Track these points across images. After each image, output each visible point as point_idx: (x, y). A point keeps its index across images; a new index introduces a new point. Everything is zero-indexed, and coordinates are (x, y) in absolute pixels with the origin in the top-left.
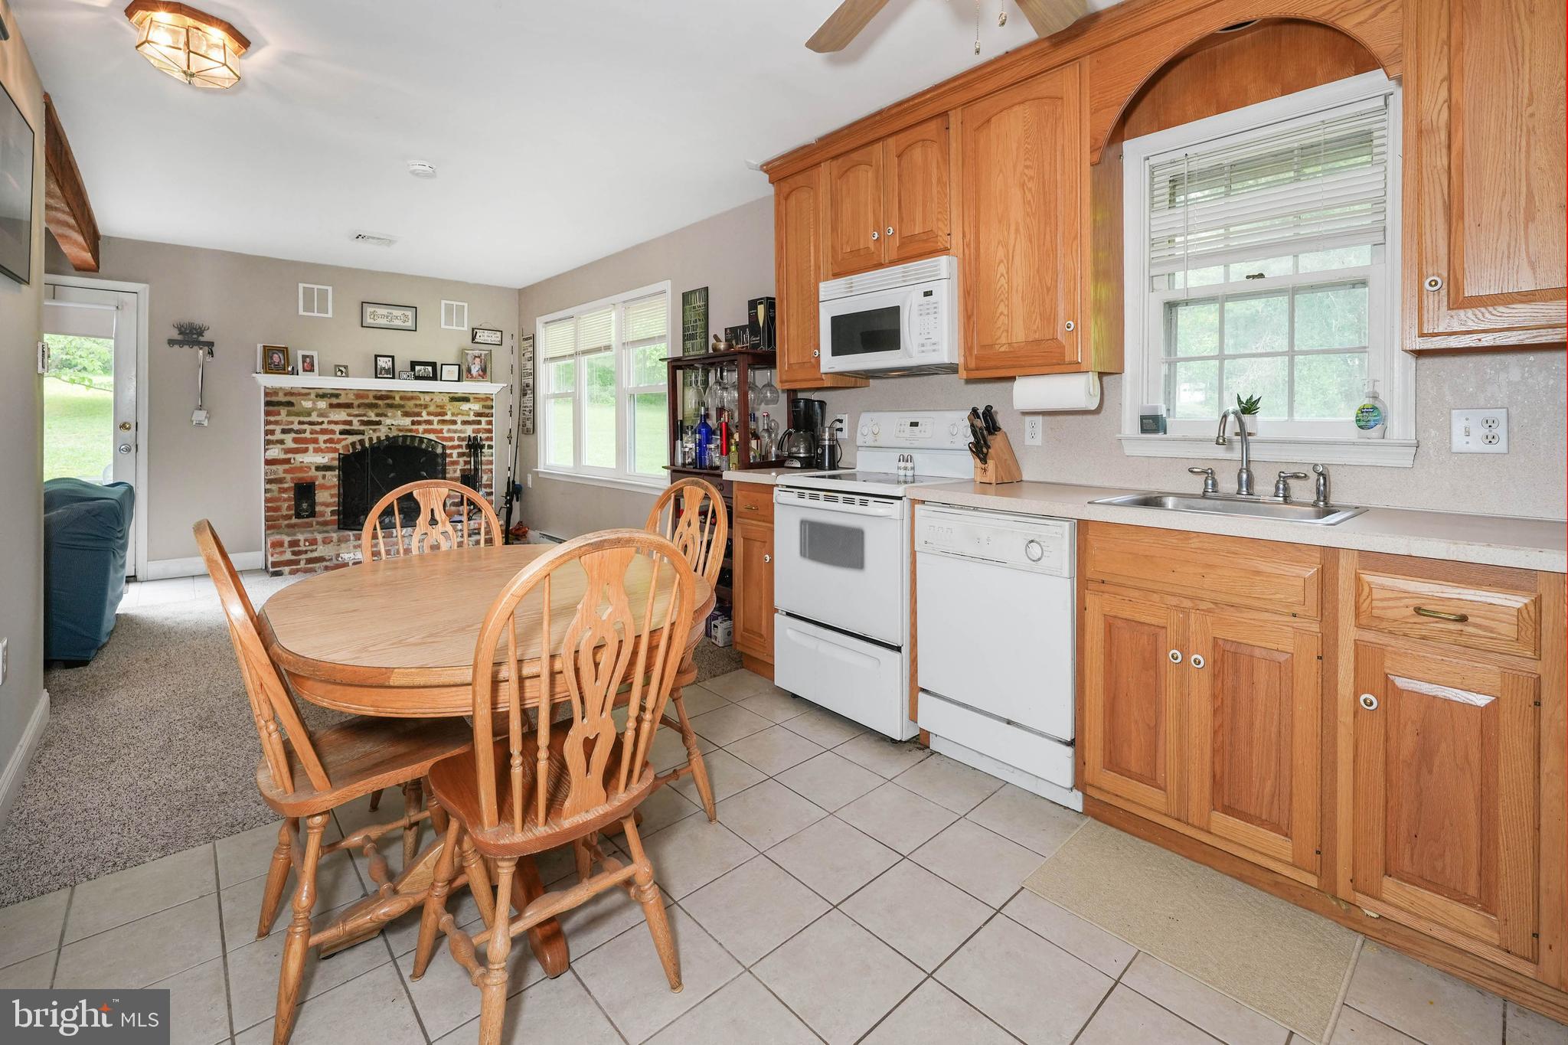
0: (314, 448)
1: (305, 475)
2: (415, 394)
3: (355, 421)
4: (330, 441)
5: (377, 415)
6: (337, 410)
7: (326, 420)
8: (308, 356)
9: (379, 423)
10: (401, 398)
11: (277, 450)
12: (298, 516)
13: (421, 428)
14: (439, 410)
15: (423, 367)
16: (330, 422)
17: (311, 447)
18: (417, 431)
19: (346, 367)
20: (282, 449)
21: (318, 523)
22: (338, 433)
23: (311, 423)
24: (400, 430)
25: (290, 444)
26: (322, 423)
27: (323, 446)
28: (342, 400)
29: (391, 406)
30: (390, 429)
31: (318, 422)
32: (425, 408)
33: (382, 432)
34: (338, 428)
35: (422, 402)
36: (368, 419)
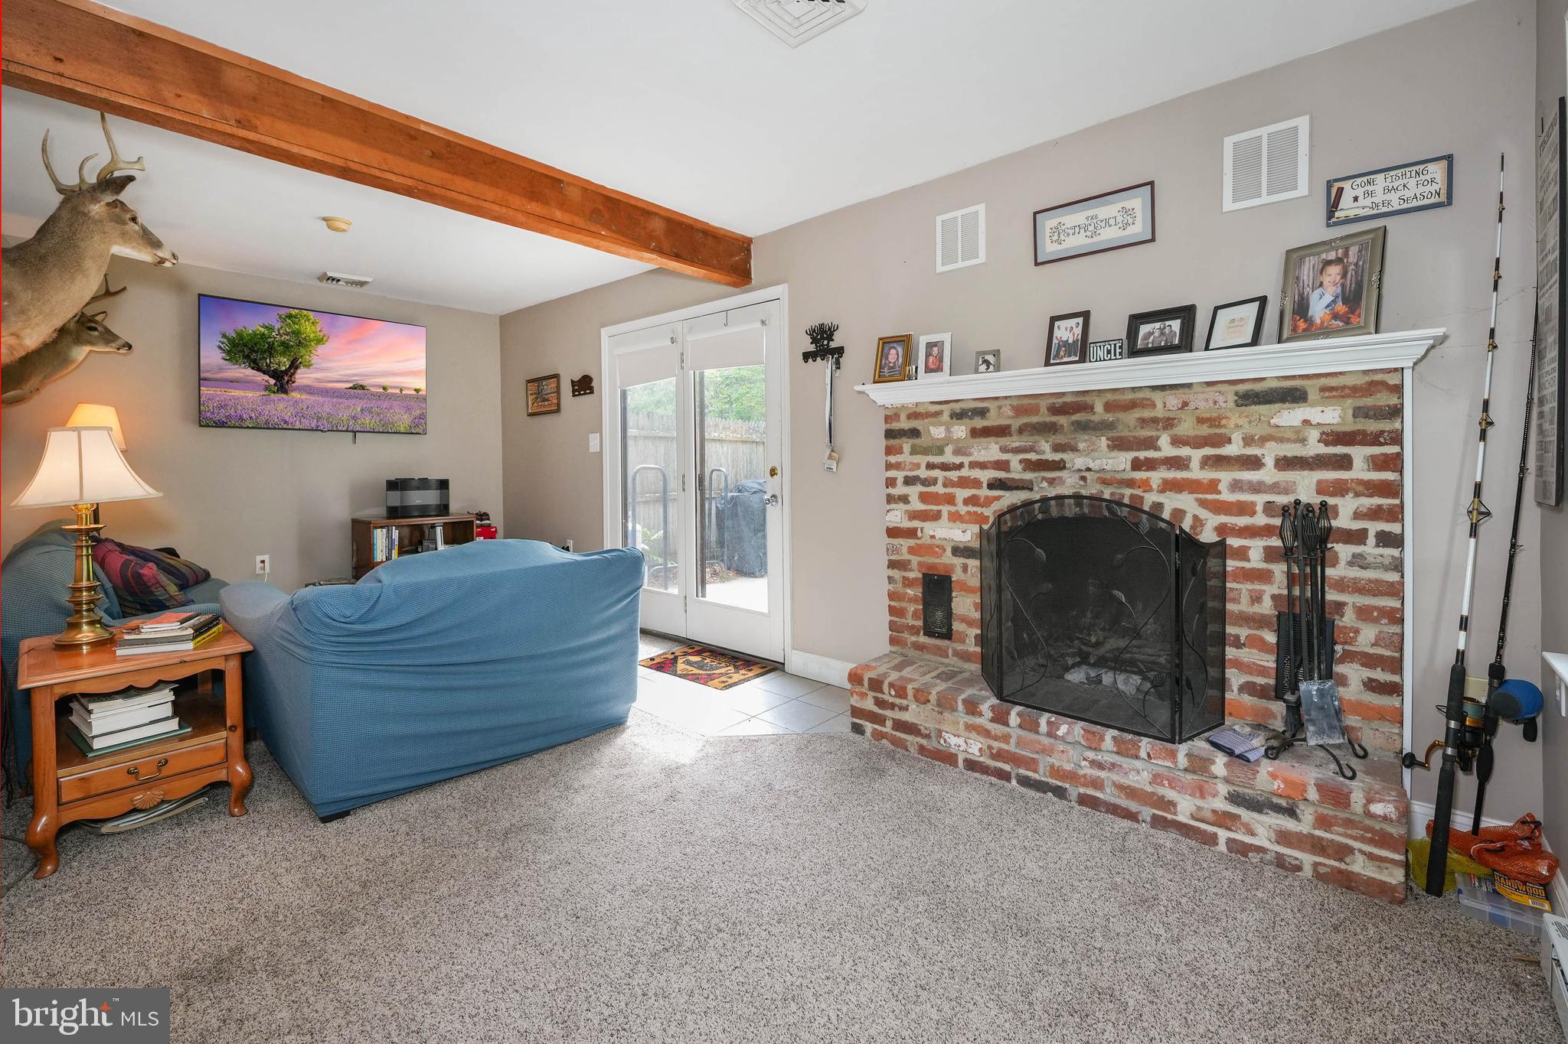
0: (950, 513)
1: (938, 561)
2: (1140, 395)
3: (1015, 461)
4: (971, 501)
5: (1057, 448)
6: (983, 440)
7: (966, 460)
8: (935, 344)
9: (1060, 466)
10: (1109, 407)
11: (898, 513)
12: (929, 633)
13: (1156, 477)
14: (1205, 430)
15: (1157, 325)
16: (973, 465)
17: (945, 509)
18: (1146, 485)
19: (996, 353)
20: (907, 511)
21: (956, 653)
22: (985, 485)
23: (945, 467)
24: (1105, 482)
25: (917, 505)
26: (960, 466)
27: (963, 509)
28: (993, 420)
29: (1083, 427)
30: (1083, 478)
31: (954, 464)
32: (1165, 428)
33: (1068, 484)
34: (985, 476)
35: (1159, 412)
36: (1039, 457)
